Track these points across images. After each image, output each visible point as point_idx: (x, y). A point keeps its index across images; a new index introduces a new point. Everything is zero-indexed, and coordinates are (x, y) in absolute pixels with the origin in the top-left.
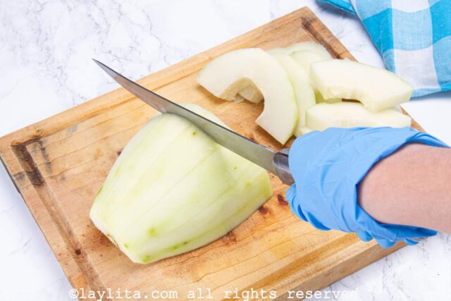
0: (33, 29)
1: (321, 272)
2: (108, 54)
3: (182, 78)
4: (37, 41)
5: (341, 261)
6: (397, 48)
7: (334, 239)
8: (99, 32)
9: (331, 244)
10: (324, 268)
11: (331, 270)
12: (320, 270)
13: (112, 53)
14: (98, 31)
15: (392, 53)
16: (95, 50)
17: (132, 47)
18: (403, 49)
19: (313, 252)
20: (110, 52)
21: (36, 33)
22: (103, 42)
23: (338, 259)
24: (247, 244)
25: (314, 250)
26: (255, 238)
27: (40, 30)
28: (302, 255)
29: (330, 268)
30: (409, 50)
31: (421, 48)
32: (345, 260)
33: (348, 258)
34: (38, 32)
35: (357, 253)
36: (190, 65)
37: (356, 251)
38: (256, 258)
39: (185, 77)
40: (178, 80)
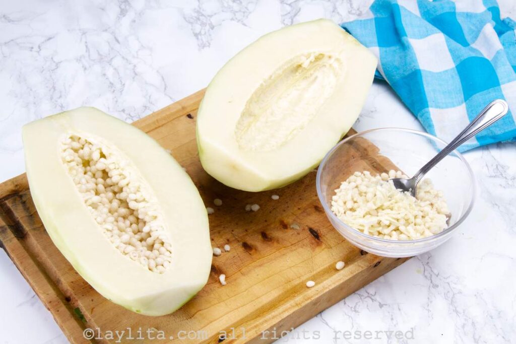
0: (47, 87)
1: (309, 301)
2: (122, 113)
3: (156, 128)
4: (51, 99)
5: (327, 290)
6: (432, 107)
7: (319, 270)
8: (114, 91)
9: (317, 274)
10: (312, 297)
11: (318, 298)
12: (309, 298)
13: (126, 112)
14: (112, 90)
15: (428, 112)
16: (109, 108)
17: (146, 107)
18: (438, 107)
19: (300, 283)
20: (123, 111)
21: (50, 90)
22: (117, 101)
23: (324, 288)
24: (235, 280)
25: (301, 281)
26: (243, 274)
27: (54, 88)
28: (289, 287)
29: (317, 296)
30: (442, 108)
31: (454, 106)
32: (331, 288)
33: (333, 286)
34: (52, 90)
35: (342, 282)
36: (164, 115)
37: (340, 280)
38: (245, 293)
39: (159, 127)
40: (153, 130)
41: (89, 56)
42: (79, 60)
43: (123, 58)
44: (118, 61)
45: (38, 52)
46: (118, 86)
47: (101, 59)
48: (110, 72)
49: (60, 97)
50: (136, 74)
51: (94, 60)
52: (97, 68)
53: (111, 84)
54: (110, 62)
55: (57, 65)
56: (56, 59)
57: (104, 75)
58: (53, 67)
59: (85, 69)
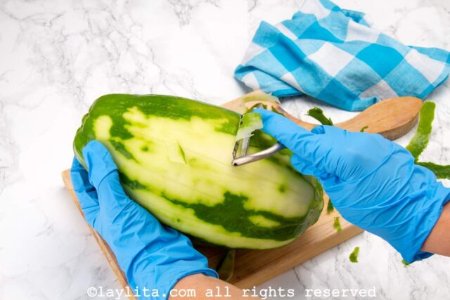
41: (91, 31)
42: (83, 34)
43: (119, 32)
44: (114, 35)
45: (50, 27)
46: (115, 56)
47: (101, 33)
48: (108, 44)
49: (68, 64)
50: (129, 46)
51: (95, 34)
52: (98, 41)
53: (110, 54)
54: (108, 36)
55: (66, 37)
56: (65, 33)
57: (104, 46)
58: (62, 39)
59: (88, 41)
